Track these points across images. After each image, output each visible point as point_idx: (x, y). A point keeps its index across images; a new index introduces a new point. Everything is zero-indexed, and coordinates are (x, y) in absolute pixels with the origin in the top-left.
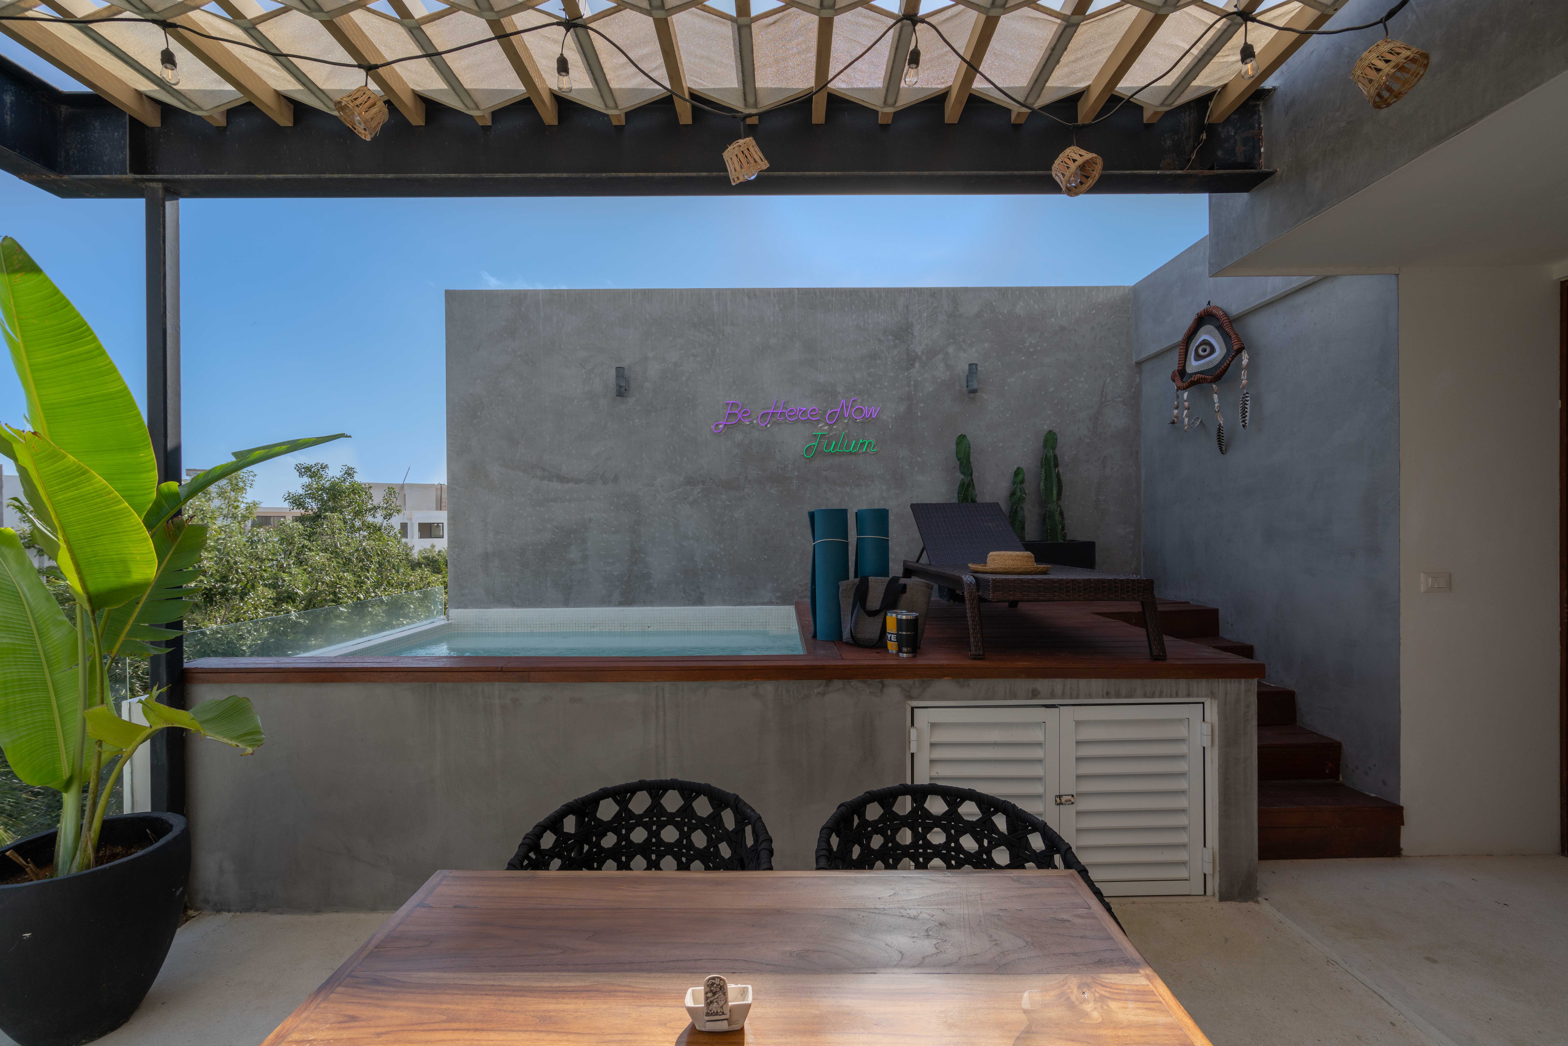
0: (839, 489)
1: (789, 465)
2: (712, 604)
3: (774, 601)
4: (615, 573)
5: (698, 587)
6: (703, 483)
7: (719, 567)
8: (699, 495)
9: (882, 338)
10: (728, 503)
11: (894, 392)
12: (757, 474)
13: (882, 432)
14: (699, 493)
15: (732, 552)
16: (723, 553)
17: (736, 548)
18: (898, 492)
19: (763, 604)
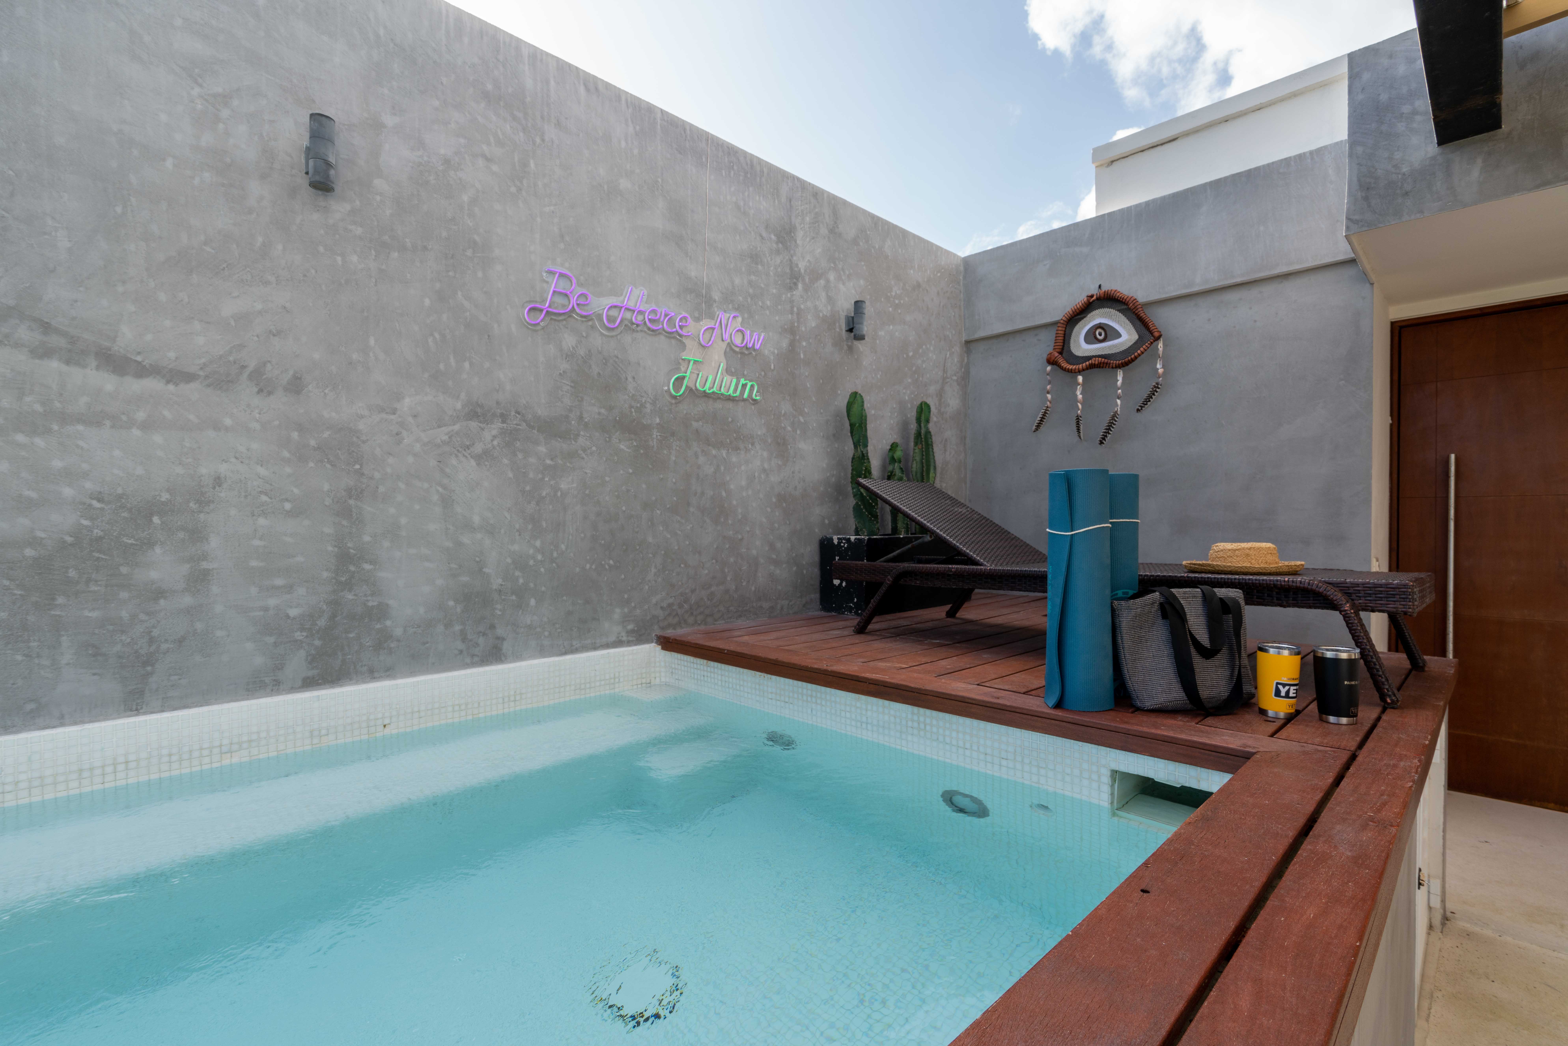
0: (714, 452)
1: (648, 405)
2: (518, 657)
3: (624, 638)
4: (293, 612)
5: (492, 627)
6: (504, 418)
7: (532, 585)
8: (495, 443)
9: (764, 234)
10: (548, 462)
11: (777, 318)
12: (599, 414)
13: (763, 373)
14: (495, 437)
15: (555, 555)
16: (539, 557)
17: (563, 547)
18: (780, 463)
19: (607, 646)
